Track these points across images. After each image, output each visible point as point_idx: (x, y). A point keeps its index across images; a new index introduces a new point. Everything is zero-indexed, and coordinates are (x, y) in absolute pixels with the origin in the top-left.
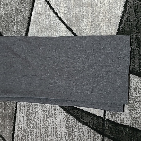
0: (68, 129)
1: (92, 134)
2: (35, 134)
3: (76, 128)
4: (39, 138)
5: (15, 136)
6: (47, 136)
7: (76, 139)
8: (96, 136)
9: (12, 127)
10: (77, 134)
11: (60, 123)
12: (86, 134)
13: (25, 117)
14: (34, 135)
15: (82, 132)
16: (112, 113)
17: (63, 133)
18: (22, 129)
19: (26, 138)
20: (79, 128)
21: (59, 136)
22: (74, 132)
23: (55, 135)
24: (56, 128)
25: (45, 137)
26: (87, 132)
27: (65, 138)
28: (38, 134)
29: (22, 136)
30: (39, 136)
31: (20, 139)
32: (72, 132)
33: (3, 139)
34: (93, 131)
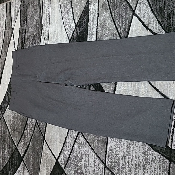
0: (145, 154)
1: (162, 159)
3: (150, 153)
4: (123, 159)
5: (107, 156)
7: (150, 162)
8: (165, 161)
9: (105, 149)
10: (151, 158)
11: (139, 149)
12: (157, 159)
13: (114, 143)
14: (120, 157)
15: (155, 157)
17: (141, 157)
18: (112, 151)
19: (114, 158)
20: (152, 154)
21: (138, 159)
22: (148, 156)
24: (136, 153)
25: (128, 159)
27: (142, 160)
29: (112, 157)
30: (123, 157)
31: (110, 158)
32: (148, 157)
33: (99, 158)
34: (163, 157)
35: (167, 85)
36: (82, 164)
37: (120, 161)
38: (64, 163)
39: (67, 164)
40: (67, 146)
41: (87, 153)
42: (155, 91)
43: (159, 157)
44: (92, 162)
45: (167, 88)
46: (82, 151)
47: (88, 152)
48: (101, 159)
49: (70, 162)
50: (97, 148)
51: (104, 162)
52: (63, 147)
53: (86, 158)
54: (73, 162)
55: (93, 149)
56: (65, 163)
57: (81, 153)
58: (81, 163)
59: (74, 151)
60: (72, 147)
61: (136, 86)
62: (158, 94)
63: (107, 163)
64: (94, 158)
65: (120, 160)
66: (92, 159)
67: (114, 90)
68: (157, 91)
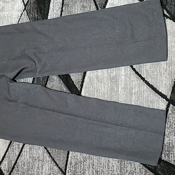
0: (120, 163)
1: (144, 171)
2: (87, 164)
4: (91, 168)
5: (68, 163)
6: (99, 167)
7: (127, 174)
8: (148, 174)
9: (66, 154)
10: (129, 169)
12: (138, 170)
14: (86, 165)
15: (134, 168)
16: (166, 152)
17: (115, 167)
18: (75, 157)
19: (78, 167)
20: (131, 164)
21: (110, 169)
22: (126, 167)
23: (107, 167)
24: (109, 161)
25: (97, 168)
26: (139, 169)
27: (117, 171)
28: (90, 164)
29: (75, 165)
30: (91, 166)
31: (73, 167)
32: (124, 167)
33: (57, 165)
34: (145, 169)
35: (156, 73)
36: (33, 172)
37: (86, 171)
38: (8, 170)
39: (12, 171)
40: (14, 148)
41: (41, 158)
42: (140, 80)
43: (140, 168)
44: (48, 170)
45: (156, 76)
46: (35, 155)
47: (42, 157)
48: (59, 168)
49: (16, 168)
50: (56, 151)
51: (64, 171)
52: (8, 149)
53: (39, 164)
54: (20, 170)
55: (49, 153)
56: (10, 170)
57: (33, 158)
58: (31, 171)
59: (23, 155)
60: (20, 149)
61: (114, 72)
62: (144, 84)
63: (68, 173)
64: (50, 165)
65: (87, 170)
66: (48, 166)
67: (83, 75)
68: (142, 80)
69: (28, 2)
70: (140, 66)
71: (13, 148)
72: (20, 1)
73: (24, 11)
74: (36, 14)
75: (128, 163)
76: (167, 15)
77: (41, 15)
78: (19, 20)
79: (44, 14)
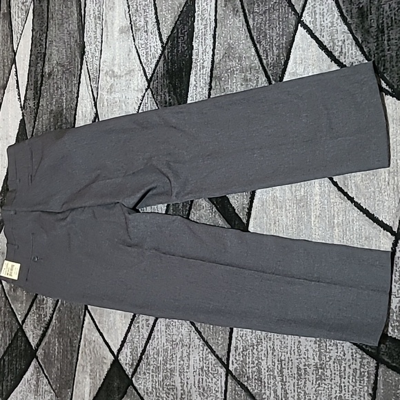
0: (319, 345)
1: (360, 356)
2: (264, 349)
4: (270, 355)
5: (232, 348)
6: (283, 354)
7: (331, 362)
8: (365, 361)
9: (228, 333)
10: (333, 354)
12: (348, 356)
14: (262, 350)
15: (342, 353)
16: (394, 323)
17: (311, 351)
18: (244, 338)
19: (249, 354)
20: (337, 345)
21: (303, 356)
22: (328, 351)
23: (296, 353)
24: (300, 342)
25: (280, 355)
26: (350, 353)
27: (314, 359)
28: (268, 348)
29: (244, 351)
30: (270, 352)
31: (239, 354)
32: (326, 351)
33: (213, 352)
34: (360, 352)
35: (372, 189)
36: (173, 366)
37: (262, 360)
38: (132, 364)
39: (138, 365)
40: (140, 325)
41: (186, 341)
42: (346, 202)
43: (352, 353)
44: (198, 361)
45: (373, 194)
46: (175, 337)
47: (188, 340)
48: (217, 356)
49: (146, 360)
50: (210, 329)
51: (225, 362)
52: (129, 328)
53: (182, 352)
54: (152, 363)
55: (200, 333)
56: (135, 364)
57: (173, 341)
58: (170, 364)
59: (156, 336)
60: (151, 326)
61: (302, 190)
62: (353, 209)
63: (233, 364)
64: (201, 352)
65: (263, 358)
66: (198, 356)
67: (249, 197)
68: (349, 202)
69: (153, 75)
70: (346, 178)
71: (138, 326)
72: (140, 75)
73: (146, 90)
74: (167, 95)
75: (332, 344)
76: (387, 88)
77: (177, 96)
78: (140, 107)
79: (180, 95)
